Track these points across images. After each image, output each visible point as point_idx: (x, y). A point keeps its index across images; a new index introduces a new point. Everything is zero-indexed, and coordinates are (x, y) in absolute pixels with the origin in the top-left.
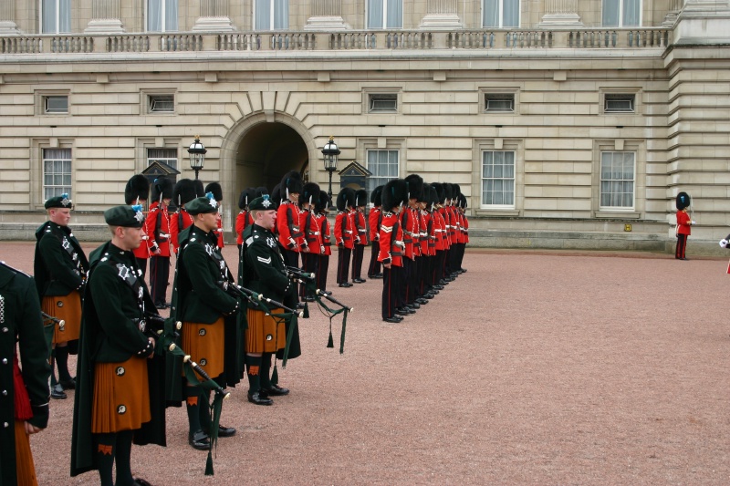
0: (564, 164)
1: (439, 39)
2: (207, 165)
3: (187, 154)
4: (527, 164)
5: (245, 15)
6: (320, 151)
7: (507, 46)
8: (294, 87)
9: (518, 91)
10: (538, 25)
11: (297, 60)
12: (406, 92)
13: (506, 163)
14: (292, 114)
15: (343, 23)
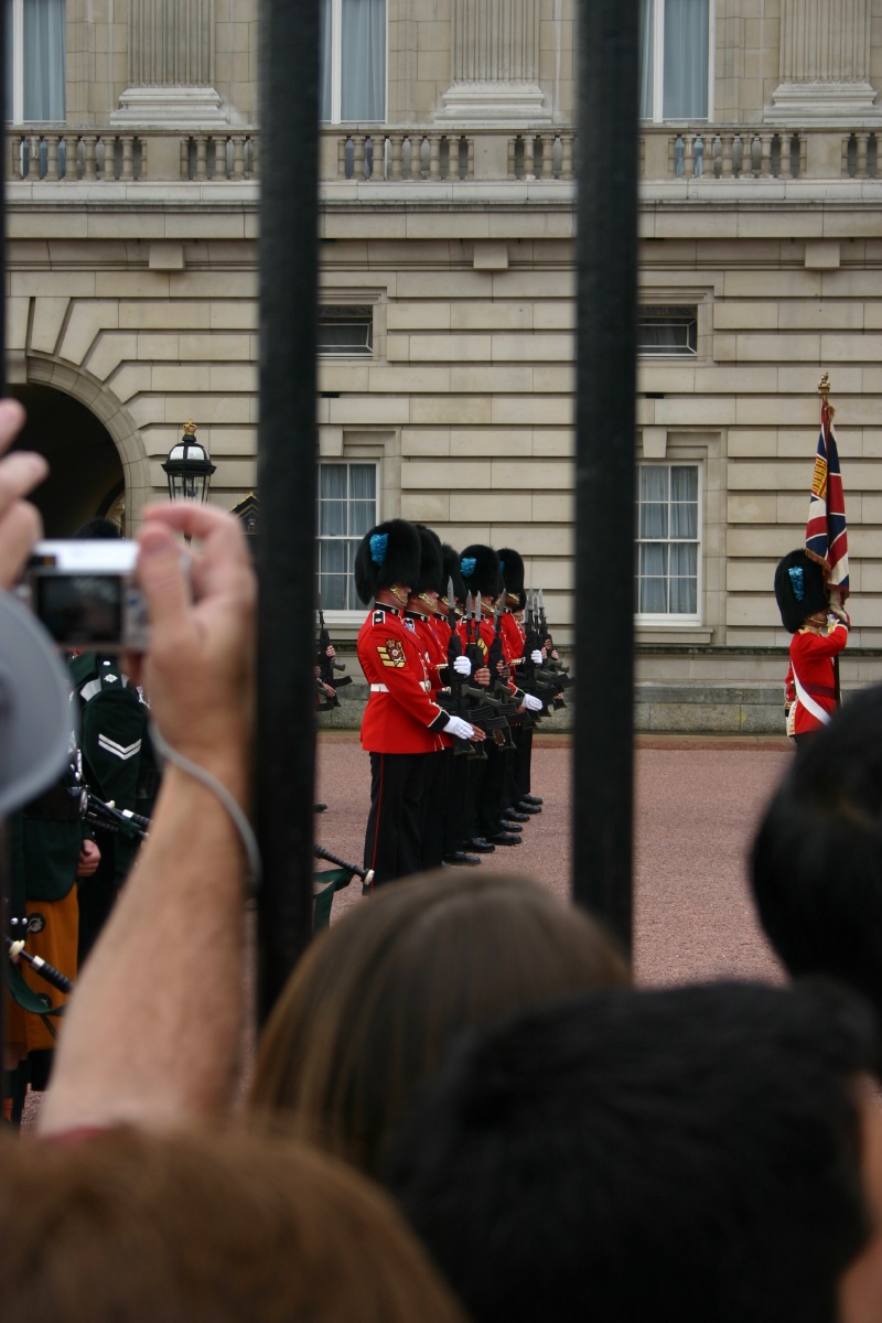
1: (489, 153)
4: (735, 501)
7: (676, 172)
8: (84, 284)
9: (708, 299)
10: (763, 115)
11: (89, 208)
12: (397, 299)
13: (676, 496)
14: (78, 363)
15: (220, 105)
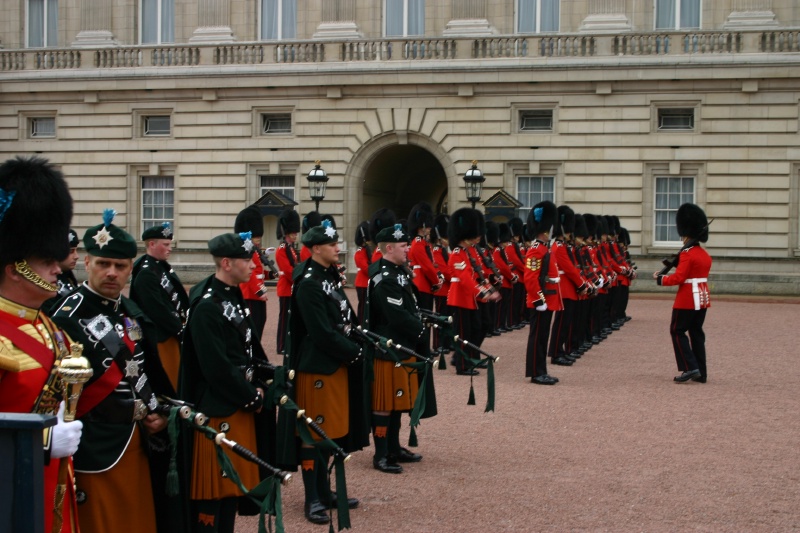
0: (755, 192)
1: (604, 45)
2: (329, 195)
3: (306, 183)
4: (710, 192)
5: (374, 19)
6: (461, 179)
7: (685, 51)
8: (431, 102)
9: (699, 105)
10: (723, 26)
11: (434, 71)
12: (563, 107)
13: (684, 191)
14: (428, 134)
15: (489, 26)
